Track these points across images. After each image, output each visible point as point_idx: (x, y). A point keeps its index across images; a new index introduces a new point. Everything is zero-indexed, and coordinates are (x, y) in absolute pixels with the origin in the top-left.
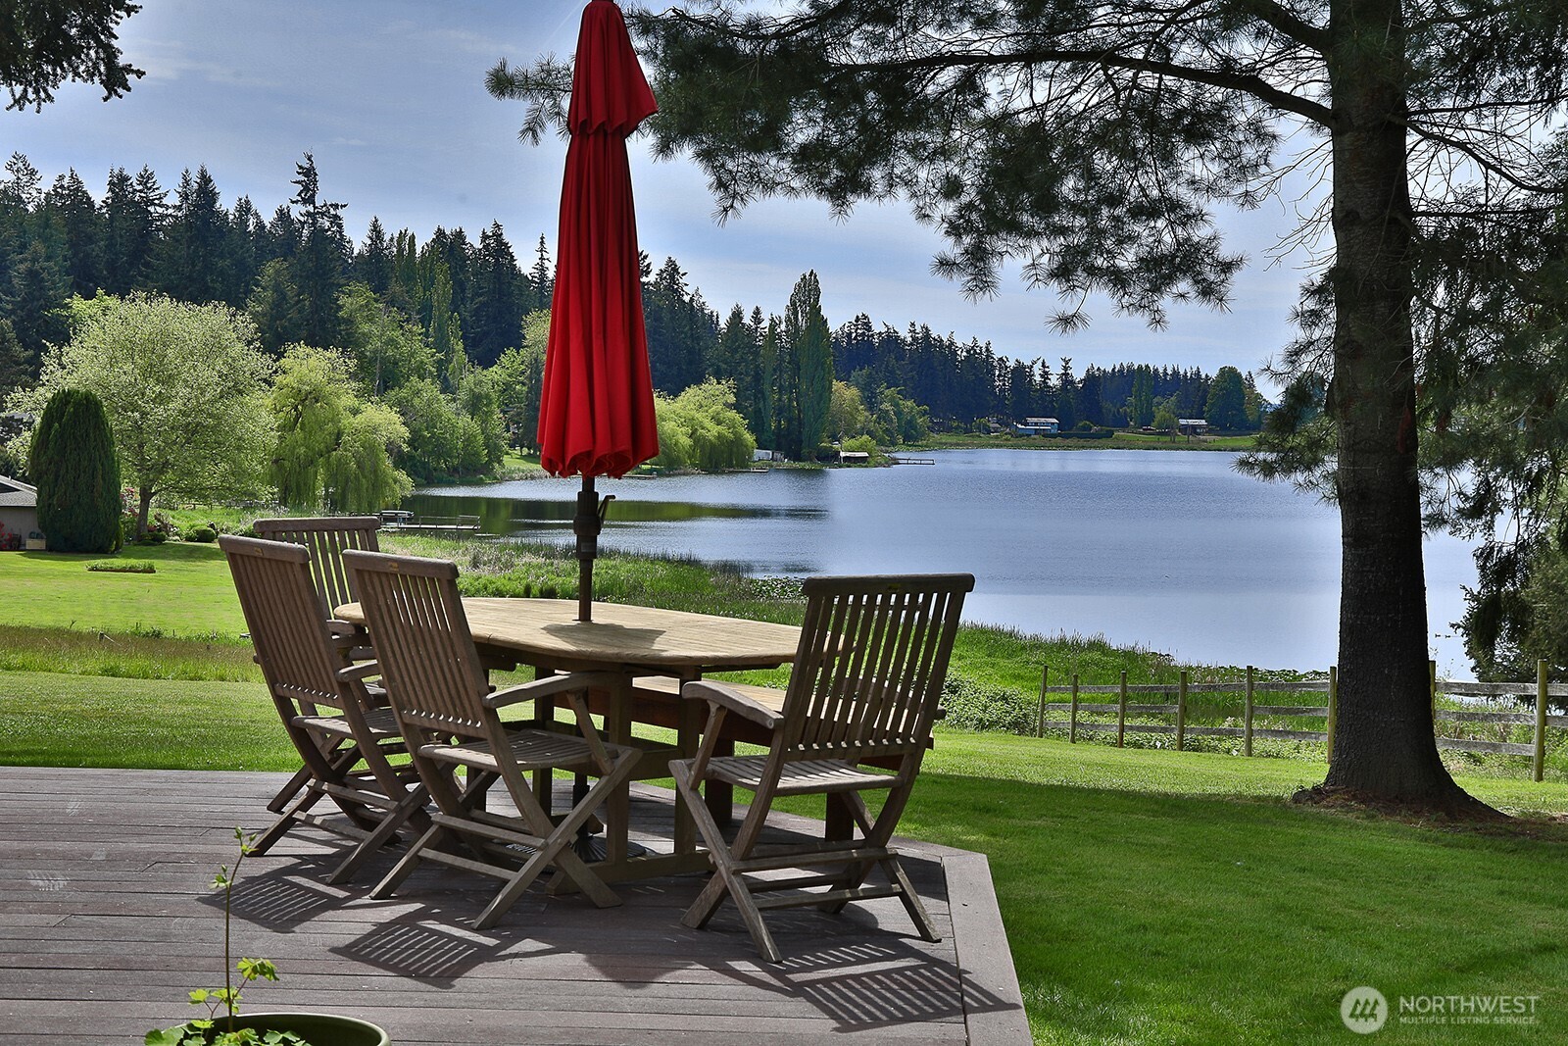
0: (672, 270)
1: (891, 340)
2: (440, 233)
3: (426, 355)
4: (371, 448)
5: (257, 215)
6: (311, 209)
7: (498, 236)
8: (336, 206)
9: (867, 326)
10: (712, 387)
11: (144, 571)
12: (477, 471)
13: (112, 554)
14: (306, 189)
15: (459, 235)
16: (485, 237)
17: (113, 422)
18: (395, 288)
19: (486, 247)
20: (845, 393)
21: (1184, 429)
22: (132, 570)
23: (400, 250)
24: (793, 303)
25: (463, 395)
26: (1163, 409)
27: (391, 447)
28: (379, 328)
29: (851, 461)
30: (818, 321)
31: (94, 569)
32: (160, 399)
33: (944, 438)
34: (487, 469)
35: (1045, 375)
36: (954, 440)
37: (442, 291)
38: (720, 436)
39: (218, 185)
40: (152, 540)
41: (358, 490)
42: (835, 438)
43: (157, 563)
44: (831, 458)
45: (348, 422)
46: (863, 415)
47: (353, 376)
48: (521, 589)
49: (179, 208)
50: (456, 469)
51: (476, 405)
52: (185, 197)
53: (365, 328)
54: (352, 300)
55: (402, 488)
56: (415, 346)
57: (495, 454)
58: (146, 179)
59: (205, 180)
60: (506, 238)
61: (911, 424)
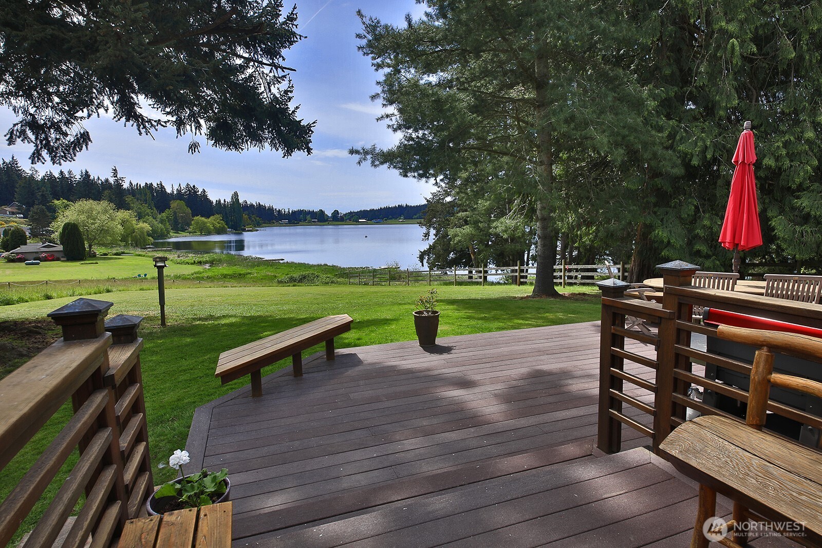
0: (204, 191)
1: (252, 205)
2: (146, 183)
3: (148, 211)
4: (143, 233)
5: (101, 180)
6: (116, 178)
7: (161, 184)
8: (123, 178)
9: (246, 202)
10: (217, 216)
11: (95, 264)
12: (164, 236)
13: (85, 260)
14: (115, 174)
15: (151, 184)
16: (158, 184)
17: (81, 229)
18: (137, 196)
19: (158, 187)
20: (245, 216)
21: (313, 221)
22: (92, 263)
23: (137, 188)
24: (232, 198)
25: (158, 220)
26: (308, 217)
27: (148, 232)
28: (136, 205)
29: (248, 231)
30: (238, 200)
31: (82, 264)
32: (93, 224)
33: (265, 225)
34: (166, 236)
35: (285, 212)
36: (267, 225)
37: (149, 195)
38: (220, 226)
39: (90, 173)
40: (93, 256)
41: (140, 243)
42: (245, 226)
43: (98, 262)
44: (244, 230)
45: (135, 226)
46: (249, 221)
47: (136, 217)
48: (193, 262)
49: (80, 179)
50: (159, 236)
51: (162, 222)
52: (82, 176)
53: (132, 205)
54: (128, 199)
55: (151, 241)
56: (145, 209)
57: (168, 232)
58: (70, 172)
59: (87, 172)
60: (163, 185)
61: (259, 222)
